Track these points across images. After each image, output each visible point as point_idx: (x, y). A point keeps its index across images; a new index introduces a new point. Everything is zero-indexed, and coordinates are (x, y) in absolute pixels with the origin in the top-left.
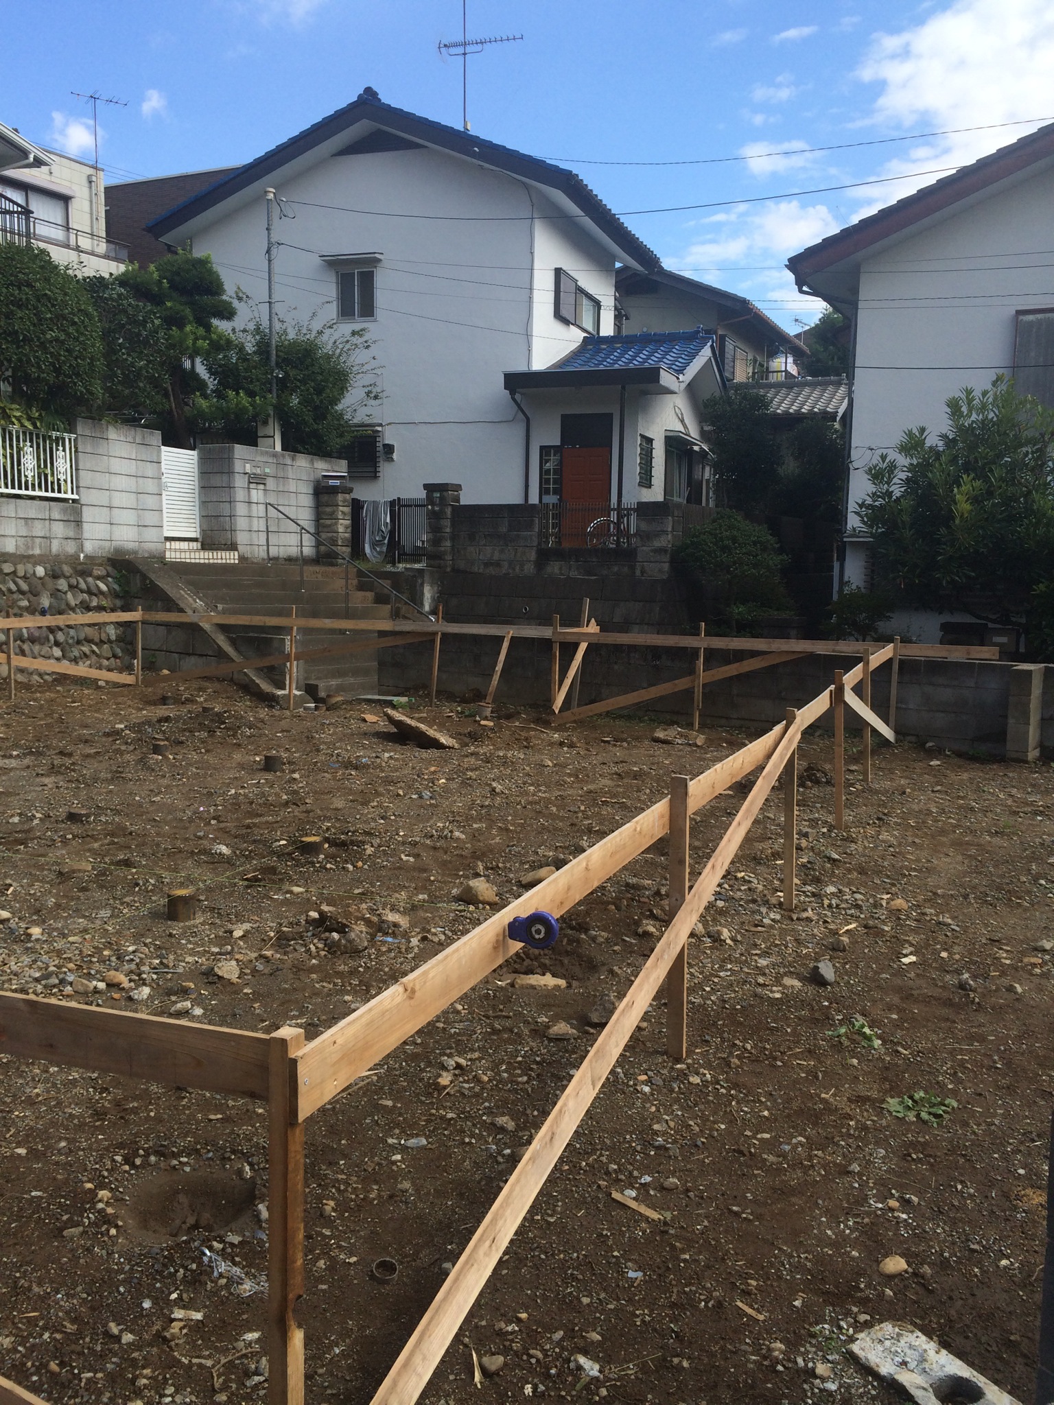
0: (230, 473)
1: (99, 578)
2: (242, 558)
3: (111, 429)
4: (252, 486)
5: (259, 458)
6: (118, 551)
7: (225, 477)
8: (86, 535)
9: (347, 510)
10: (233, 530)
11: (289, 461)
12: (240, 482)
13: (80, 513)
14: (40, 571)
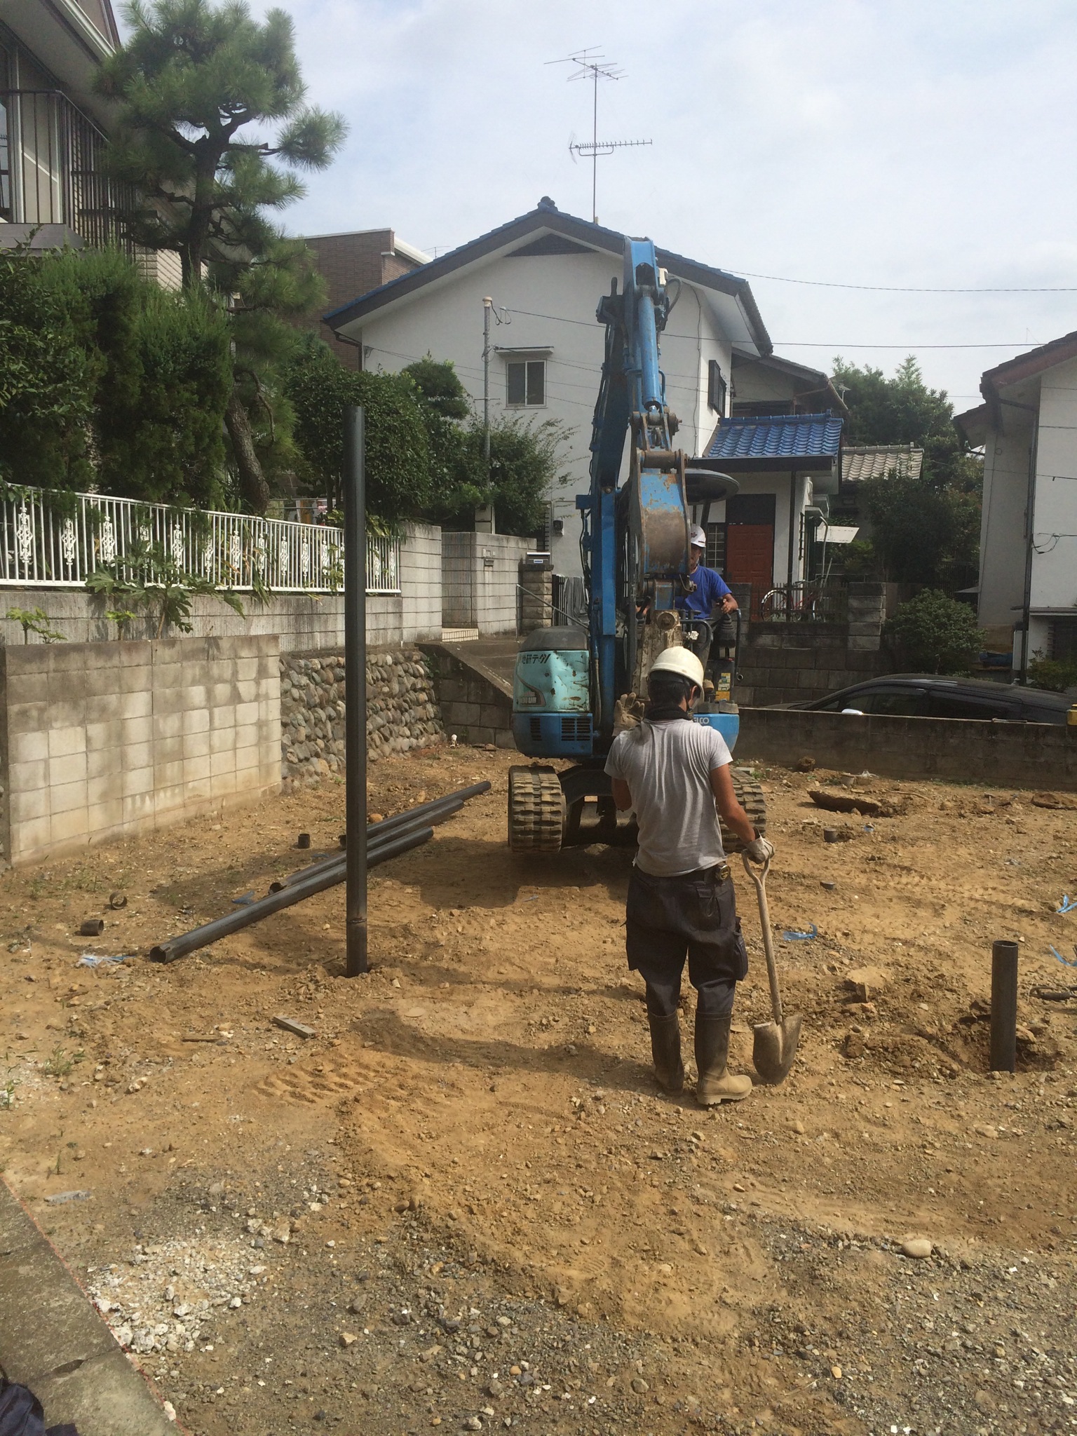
0: (473, 557)
1: (416, 662)
2: (480, 635)
3: (417, 528)
4: (486, 568)
5: (490, 544)
6: (420, 637)
7: (466, 562)
8: (405, 624)
9: (550, 585)
10: (474, 610)
11: (505, 544)
12: (479, 565)
13: (400, 604)
14: (389, 659)
